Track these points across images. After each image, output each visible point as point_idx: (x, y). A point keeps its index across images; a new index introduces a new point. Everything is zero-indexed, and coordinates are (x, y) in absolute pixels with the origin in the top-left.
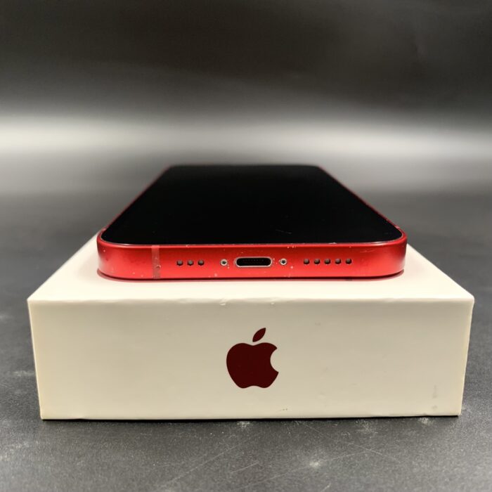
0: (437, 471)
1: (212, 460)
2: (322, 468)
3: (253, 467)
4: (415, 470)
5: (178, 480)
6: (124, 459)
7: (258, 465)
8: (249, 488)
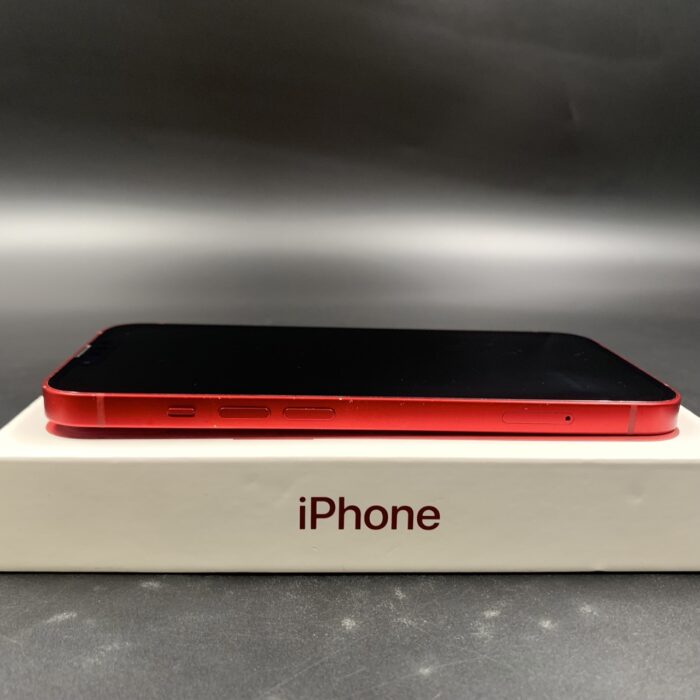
0: (554, 680)
2: (432, 675)
3: (359, 673)
6: (222, 663)
8: (356, 696)
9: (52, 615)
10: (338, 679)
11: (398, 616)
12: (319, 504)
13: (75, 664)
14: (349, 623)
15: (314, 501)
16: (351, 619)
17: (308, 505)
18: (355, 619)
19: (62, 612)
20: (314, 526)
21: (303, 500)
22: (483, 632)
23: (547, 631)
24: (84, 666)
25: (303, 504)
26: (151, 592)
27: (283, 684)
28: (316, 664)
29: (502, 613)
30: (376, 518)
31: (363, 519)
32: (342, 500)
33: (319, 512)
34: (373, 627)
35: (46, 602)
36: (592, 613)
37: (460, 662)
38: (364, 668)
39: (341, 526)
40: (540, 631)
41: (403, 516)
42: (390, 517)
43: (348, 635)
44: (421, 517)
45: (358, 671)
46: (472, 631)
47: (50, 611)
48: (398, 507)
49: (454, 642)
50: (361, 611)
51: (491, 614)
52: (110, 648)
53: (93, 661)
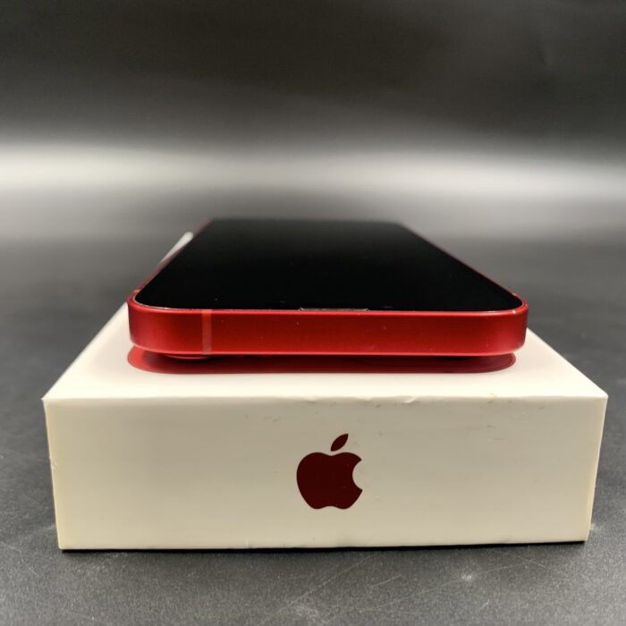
0: (611, 586)
1: (346, 571)
2: (476, 582)
3: (395, 580)
4: (586, 586)
5: (310, 595)
6: (242, 570)
7: (400, 579)
8: (394, 604)
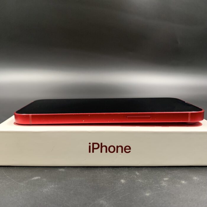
9: (33, 177)
10: (121, 196)
11: (138, 179)
12: (95, 145)
13: (41, 191)
14: (123, 181)
15: (93, 144)
16: (123, 180)
17: (91, 145)
18: (125, 180)
19: (36, 177)
20: (93, 152)
21: (90, 143)
22: (164, 184)
23: (184, 184)
24: (44, 191)
25: (90, 145)
26: (62, 172)
27: (104, 197)
28: (114, 192)
29: (169, 179)
30: (112, 149)
31: (108, 149)
32: (101, 144)
33: (95, 147)
34: (130, 182)
35: (31, 174)
36: (197, 179)
37: (158, 192)
38: (129, 193)
39: (101, 152)
40: (182, 184)
41: (120, 149)
42: (116, 149)
43: (123, 184)
44: (125, 149)
45: (127, 194)
46: (161, 184)
47: (32, 177)
48: (118, 146)
49: (155, 186)
50: (126, 178)
51: (166, 179)
52: (51, 187)
53: (46, 190)
